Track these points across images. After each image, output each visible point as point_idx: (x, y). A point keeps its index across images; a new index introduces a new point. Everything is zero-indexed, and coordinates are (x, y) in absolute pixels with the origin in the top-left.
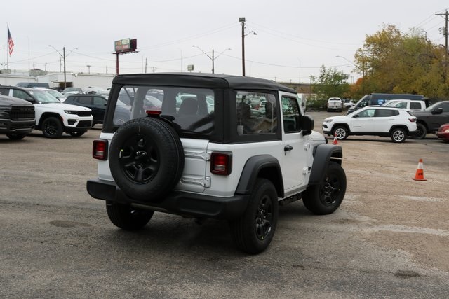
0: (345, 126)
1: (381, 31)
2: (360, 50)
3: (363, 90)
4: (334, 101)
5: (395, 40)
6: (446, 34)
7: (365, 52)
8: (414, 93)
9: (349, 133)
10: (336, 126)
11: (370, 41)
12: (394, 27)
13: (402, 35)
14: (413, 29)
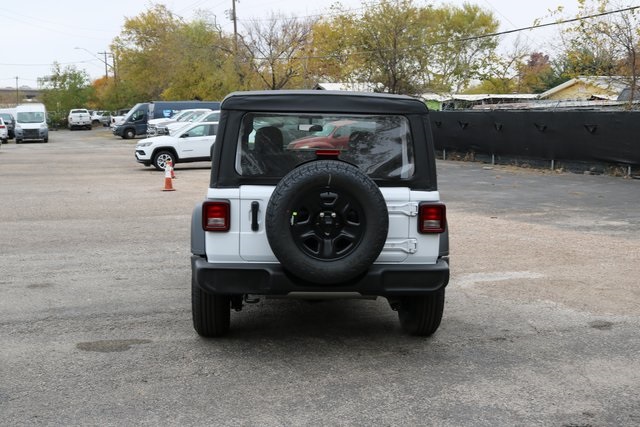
0: (170, 151)
1: (146, 12)
2: (117, 40)
3: (117, 96)
4: (79, 114)
5: (163, 26)
6: (234, 19)
7: (125, 42)
8: (197, 98)
9: (176, 159)
10: (158, 151)
11: (131, 25)
12: (163, 6)
13: (175, 18)
14: (199, 12)
